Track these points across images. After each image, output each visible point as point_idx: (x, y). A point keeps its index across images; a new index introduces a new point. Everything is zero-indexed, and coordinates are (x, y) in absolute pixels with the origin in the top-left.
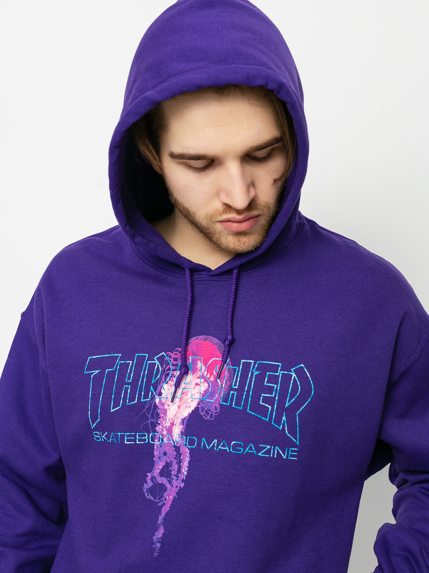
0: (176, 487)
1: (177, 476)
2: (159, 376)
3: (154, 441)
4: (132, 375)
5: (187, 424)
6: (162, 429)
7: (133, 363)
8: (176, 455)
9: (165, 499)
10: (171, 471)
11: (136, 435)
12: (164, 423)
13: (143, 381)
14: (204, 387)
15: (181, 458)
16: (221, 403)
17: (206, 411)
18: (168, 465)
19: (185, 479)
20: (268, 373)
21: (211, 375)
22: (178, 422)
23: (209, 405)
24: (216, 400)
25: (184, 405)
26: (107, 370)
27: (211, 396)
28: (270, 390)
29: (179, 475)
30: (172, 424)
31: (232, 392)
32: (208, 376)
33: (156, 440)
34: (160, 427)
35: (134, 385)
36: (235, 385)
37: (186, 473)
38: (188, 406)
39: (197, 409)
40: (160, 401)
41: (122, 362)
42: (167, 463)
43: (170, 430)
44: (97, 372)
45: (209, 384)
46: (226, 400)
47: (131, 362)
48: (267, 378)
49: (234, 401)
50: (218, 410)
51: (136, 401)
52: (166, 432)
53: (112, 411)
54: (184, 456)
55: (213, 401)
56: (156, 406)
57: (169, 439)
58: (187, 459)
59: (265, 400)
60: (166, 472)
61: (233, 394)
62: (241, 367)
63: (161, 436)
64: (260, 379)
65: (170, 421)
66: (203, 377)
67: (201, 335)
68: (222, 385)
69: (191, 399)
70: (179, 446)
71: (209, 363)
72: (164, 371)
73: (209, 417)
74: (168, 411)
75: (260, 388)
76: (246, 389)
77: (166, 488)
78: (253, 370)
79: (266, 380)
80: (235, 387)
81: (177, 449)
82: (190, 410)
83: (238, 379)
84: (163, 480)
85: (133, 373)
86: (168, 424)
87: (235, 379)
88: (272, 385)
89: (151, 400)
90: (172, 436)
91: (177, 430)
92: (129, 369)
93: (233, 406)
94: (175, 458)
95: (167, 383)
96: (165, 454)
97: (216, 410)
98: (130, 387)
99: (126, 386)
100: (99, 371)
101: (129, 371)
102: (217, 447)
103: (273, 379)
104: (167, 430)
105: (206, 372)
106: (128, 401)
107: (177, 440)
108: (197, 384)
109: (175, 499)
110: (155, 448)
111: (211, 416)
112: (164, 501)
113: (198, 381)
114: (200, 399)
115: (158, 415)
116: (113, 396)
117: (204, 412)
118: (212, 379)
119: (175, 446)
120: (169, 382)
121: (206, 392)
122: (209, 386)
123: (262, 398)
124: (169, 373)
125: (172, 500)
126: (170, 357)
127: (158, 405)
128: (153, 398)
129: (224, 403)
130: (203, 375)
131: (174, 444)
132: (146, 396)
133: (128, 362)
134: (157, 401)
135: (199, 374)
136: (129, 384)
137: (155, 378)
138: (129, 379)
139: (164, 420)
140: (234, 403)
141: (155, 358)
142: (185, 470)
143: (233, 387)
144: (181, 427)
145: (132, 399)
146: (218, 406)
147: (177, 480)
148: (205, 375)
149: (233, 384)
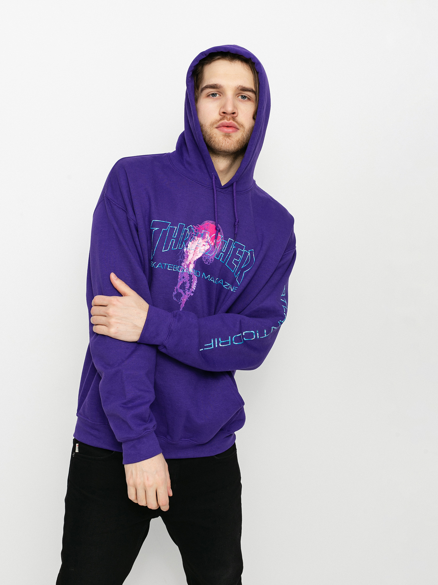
0: (188, 295)
1: (189, 289)
2: (188, 237)
3: (179, 271)
4: (176, 234)
5: (196, 264)
6: (185, 264)
7: (177, 228)
8: (189, 279)
9: (182, 300)
10: (185, 286)
11: (173, 266)
12: (186, 262)
13: (181, 238)
14: (207, 247)
15: (192, 281)
16: (215, 257)
17: (206, 260)
18: (184, 283)
19: (194, 291)
20: (239, 249)
21: (212, 242)
22: (192, 262)
23: (208, 257)
24: (213, 255)
25: (196, 254)
26: (163, 229)
27: (210, 253)
28: (238, 257)
29: (190, 289)
30: (190, 263)
31: (221, 253)
32: (211, 242)
33: (180, 270)
34: (184, 263)
35: (177, 239)
36: (224, 250)
37: (194, 289)
38: (197, 255)
39: (201, 257)
40: (186, 250)
41: (171, 227)
42: (183, 282)
43: (188, 266)
44: (157, 229)
45: (210, 246)
46: (217, 257)
47: (176, 227)
48: (238, 251)
49: (222, 258)
50: (213, 261)
51: (177, 248)
52: (186, 266)
53: (163, 251)
54: (194, 280)
55: (211, 255)
56: (184, 253)
57: (187, 270)
58: (196, 282)
59: (235, 262)
60: (183, 287)
61: (222, 254)
62: (228, 242)
63: (183, 268)
64: (235, 250)
65: (189, 261)
66: (208, 242)
67: (211, 220)
68: (217, 249)
69: (199, 252)
70: (192, 274)
71: (213, 236)
72: (190, 235)
73: (207, 263)
74: (189, 256)
75: (234, 255)
76: (228, 254)
77: (182, 295)
78: (233, 245)
79: (237, 252)
80: (223, 251)
81: (190, 276)
82: (198, 257)
83: (226, 247)
84: (181, 291)
85: (177, 233)
86: (188, 263)
87: (224, 247)
88: (239, 255)
89: (182, 249)
90: (189, 269)
91: (192, 266)
92: (175, 231)
93: (221, 260)
94: (189, 280)
95: (191, 241)
96: (183, 278)
97: (212, 260)
98: (175, 240)
99: (173, 239)
100: (158, 228)
101: (175, 232)
102: (210, 279)
103: (240, 252)
104: (187, 265)
105: (210, 240)
106: (173, 247)
107: (191, 272)
108: (204, 245)
109: (187, 300)
110: (179, 274)
111: (209, 263)
112: (181, 301)
113: (205, 243)
114: (204, 253)
115: (184, 257)
116: (165, 244)
117: (205, 260)
118: (212, 244)
119: (189, 274)
120: (192, 241)
121: (208, 250)
122: (210, 247)
123: (234, 260)
124: (192, 237)
125: (185, 301)
126: (194, 228)
127: (185, 252)
128: (183, 248)
129: (216, 258)
130: (208, 241)
131: (189, 273)
132: (181, 247)
133: (174, 227)
134: (185, 250)
135: (206, 240)
136: (174, 238)
137: (186, 238)
138: (174, 236)
139: (186, 260)
140: (221, 259)
141: (188, 227)
142: (194, 287)
143: (222, 251)
144: (194, 265)
145: (175, 247)
146: (213, 258)
147: (188, 291)
148: (209, 241)
149: (223, 249)
